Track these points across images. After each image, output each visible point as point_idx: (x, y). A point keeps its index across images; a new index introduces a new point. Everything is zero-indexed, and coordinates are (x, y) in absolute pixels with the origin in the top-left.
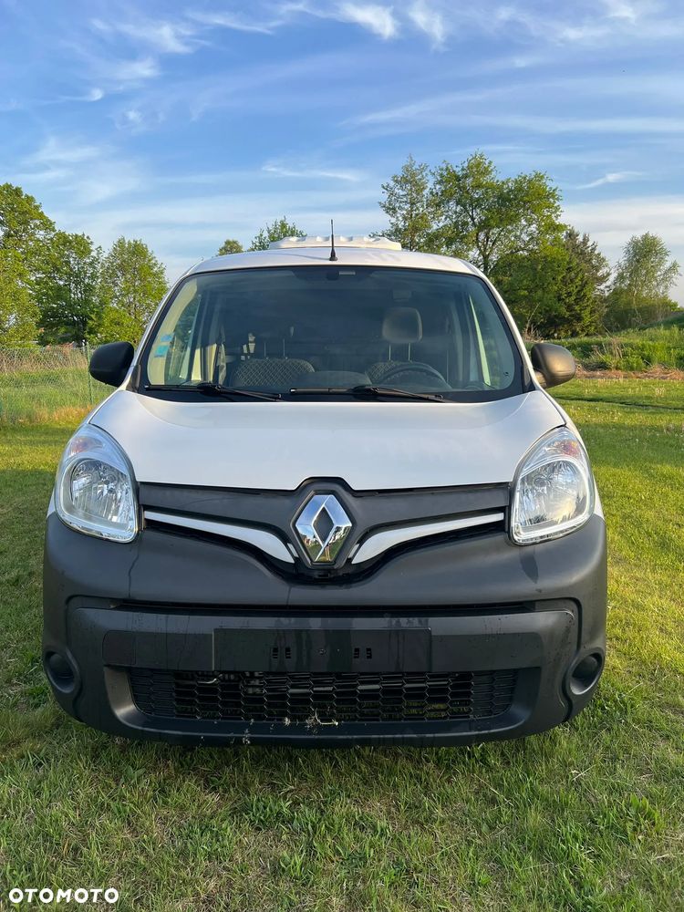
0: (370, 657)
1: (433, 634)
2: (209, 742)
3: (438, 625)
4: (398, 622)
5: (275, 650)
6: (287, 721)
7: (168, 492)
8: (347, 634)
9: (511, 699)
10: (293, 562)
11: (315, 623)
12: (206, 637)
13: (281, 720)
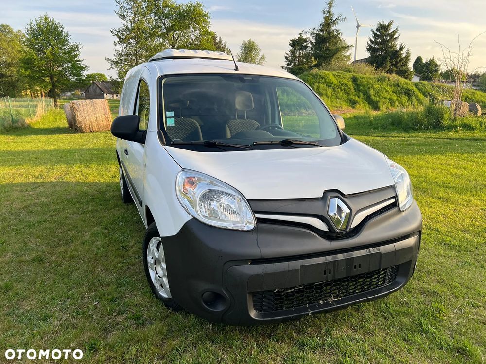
0: (360, 267)
1: (382, 253)
2: (284, 321)
3: (383, 249)
4: (369, 250)
5: (325, 272)
6: (321, 302)
7: (265, 203)
8: (352, 260)
9: (396, 275)
10: (328, 230)
11: (340, 257)
12: (297, 271)
13: (318, 302)
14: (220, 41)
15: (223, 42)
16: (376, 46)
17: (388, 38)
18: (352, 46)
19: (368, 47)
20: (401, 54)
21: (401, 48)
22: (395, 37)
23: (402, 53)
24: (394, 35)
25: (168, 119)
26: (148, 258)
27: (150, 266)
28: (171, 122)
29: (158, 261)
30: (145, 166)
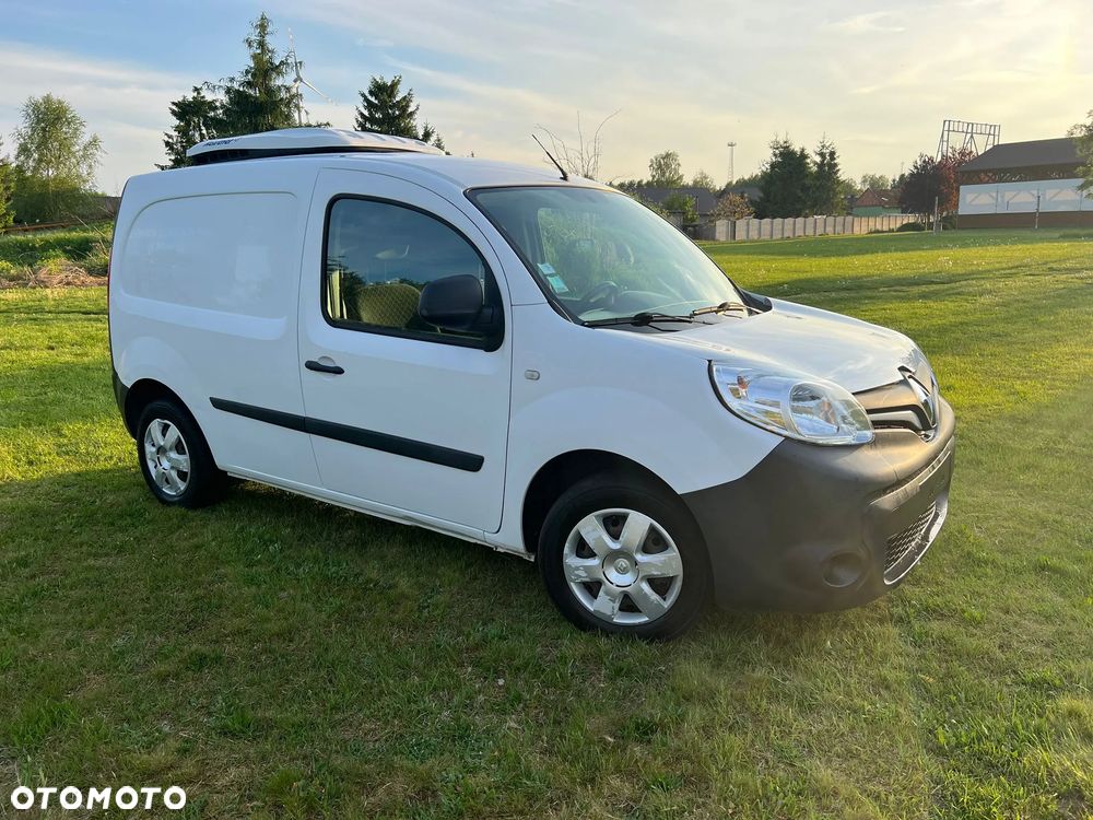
17: (397, 113)
21: (427, 135)
24: (407, 106)
25: (549, 278)
26: (571, 560)
27: (585, 575)
28: (557, 284)
29: (612, 557)
30: (534, 376)
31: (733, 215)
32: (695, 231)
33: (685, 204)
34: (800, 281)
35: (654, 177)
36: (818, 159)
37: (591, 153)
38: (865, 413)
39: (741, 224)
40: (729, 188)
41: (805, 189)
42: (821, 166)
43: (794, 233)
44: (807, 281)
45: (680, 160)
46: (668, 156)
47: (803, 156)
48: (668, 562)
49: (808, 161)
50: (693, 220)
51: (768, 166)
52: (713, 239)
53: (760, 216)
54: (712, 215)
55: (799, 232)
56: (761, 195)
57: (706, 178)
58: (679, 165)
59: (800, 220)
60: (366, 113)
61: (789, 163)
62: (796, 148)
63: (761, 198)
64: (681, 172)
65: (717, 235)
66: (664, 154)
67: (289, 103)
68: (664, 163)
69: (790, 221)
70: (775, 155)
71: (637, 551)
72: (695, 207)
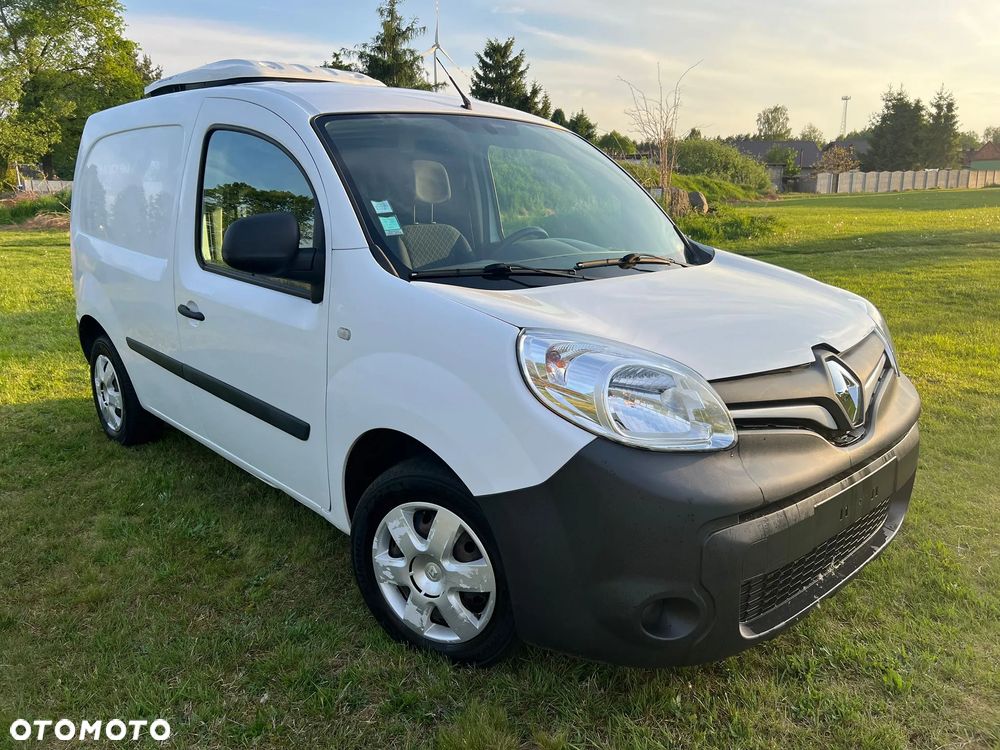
0: (877, 494)
1: (898, 459)
4: (885, 458)
5: (842, 511)
6: (821, 577)
10: (836, 428)
13: (816, 579)
14: (147, 64)
15: (153, 67)
16: (489, 86)
17: (509, 72)
18: (445, 83)
19: (474, 88)
20: (536, 103)
21: (535, 92)
22: (521, 69)
23: (536, 100)
24: (518, 66)
25: (381, 219)
26: (381, 557)
27: (392, 577)
28: (390, 226)
29: (419, 560)
30: (346, 335)
31: (835, 168)
32: (795, 182)
33: (787, 157)
34: (880, 234)
35: (761, 131)
36: (934, 111)
37: (671, 102)
38: (724, 408)
39: (844, 177)
40: (840, 141)
41: (917, 142)
42: (937, 118)
43: (902, 186)
44: (889, 235)
45: (789, 114)
46: (776, 110)
47: (918, 108)
48: (479, 574)
49: (923, 113)
50: (794, 173)
51: (879, 119)
52: (814, 191)
53: (865, 168)
54: (814, 168)
55: (908, 186)
56: (870, 147)
57: (814, 131)
58: (787, 119)
59: (909, 174)
60: (481, 73)
61: (902, 115)
62: (911, 100)
63: (869, 151)
64: (789, 126)
65: (818, 189)
66: (772, 108)
67: (412, 65)
68: (772, 117)
69: (898, 174)
70: (887, 107)
71: (445, 557)
72: (798, 160)
